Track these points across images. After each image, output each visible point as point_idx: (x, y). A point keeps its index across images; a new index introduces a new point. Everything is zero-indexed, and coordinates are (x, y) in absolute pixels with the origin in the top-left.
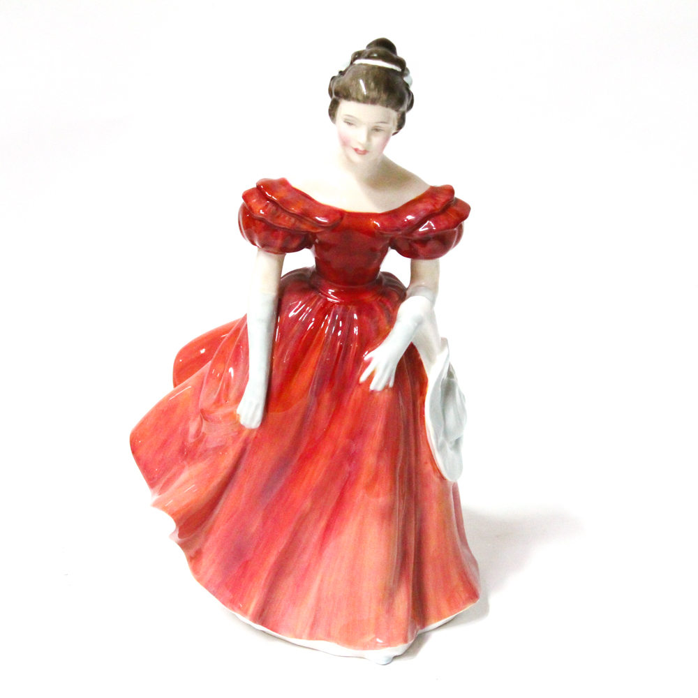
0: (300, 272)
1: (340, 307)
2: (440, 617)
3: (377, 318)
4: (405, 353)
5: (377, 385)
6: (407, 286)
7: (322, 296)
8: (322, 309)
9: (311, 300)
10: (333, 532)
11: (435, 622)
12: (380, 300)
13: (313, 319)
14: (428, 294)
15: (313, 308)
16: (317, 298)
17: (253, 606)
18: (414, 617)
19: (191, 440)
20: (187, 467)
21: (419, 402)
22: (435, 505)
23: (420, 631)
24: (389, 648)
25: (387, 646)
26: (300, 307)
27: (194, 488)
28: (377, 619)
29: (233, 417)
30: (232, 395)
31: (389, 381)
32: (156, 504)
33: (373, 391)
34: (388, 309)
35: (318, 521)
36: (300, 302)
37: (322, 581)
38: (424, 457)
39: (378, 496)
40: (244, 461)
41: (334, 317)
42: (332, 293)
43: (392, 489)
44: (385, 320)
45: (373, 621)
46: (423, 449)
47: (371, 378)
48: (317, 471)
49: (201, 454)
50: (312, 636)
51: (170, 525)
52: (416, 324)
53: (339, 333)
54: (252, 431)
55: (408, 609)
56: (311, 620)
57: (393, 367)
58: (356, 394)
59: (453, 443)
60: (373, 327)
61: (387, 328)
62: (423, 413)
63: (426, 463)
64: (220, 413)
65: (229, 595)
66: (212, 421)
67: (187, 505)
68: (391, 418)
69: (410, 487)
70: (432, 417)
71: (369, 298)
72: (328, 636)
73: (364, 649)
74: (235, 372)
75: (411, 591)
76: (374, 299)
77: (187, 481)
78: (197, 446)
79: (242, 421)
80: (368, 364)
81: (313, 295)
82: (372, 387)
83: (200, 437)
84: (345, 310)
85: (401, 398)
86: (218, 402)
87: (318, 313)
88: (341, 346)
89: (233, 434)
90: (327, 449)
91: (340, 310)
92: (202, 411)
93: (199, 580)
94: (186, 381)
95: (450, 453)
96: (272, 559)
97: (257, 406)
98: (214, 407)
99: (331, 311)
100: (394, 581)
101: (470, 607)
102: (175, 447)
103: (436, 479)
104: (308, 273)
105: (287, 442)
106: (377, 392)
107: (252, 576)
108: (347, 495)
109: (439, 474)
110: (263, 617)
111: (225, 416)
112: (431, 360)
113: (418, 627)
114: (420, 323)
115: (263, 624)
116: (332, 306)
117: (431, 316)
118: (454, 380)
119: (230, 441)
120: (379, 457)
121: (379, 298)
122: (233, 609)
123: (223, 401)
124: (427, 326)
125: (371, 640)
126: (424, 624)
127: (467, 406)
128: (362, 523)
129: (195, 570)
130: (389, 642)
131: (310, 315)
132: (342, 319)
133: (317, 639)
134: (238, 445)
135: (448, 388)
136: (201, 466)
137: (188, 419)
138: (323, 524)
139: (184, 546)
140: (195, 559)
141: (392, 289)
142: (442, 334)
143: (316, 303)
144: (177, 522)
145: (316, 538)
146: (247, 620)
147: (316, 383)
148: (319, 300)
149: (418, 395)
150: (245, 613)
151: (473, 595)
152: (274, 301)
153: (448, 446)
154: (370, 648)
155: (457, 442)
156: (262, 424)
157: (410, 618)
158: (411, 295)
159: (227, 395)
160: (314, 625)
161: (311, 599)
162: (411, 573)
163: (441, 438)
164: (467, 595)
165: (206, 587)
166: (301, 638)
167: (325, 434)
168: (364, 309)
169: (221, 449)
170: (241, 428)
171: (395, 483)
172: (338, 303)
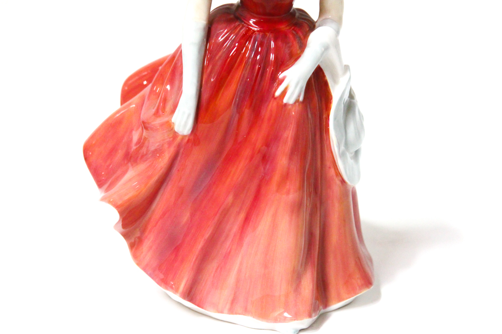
0: (227, 6)
1: (259, 34)
2: (340, 300)
3: (290, 44)
4: (313, 73)
5: (289, 99)
6: (315, 20)
7: (245, 25)
8: (244, 35)
9: (236, 28)
10: (251, 222)
11: (335, 304)
12: (293, 29)
13: (237, 44)
14: (334, 25)
15: (236, 35)
16: (241, 26)
17: (183, 285)
18: (317, 298)
19: (134, 148)
20: (131, 168)
21: (324, 116)
22: (337, 204)
23: (322, 311)
24: (296, 322)
25: (295, 320)
26: (226, 33)
27: (136, 185)
28: (287, 296)
29: (169, 126)
30: (169, 107)
31: (299, 96)
32: (103, 199)
33: (286, 104)
34: (300, 37)
35: (239, 213)
36: (226, 30)
37: (241, 264)
38: (328, 163)
39: (288, 193)
40: (177, 162)
41: (254, 43)
42: (254, 23)
43: (301, 187)
44: (296, 46)
45: (283, 299)
46: (327, 155)
47: (284, 93)
48: (238, 171)
49: (142, 156)
50: (231, 311)
51: (114, 216)
52: (323, 50)
53: (258, 57)
54: (184, 136)
55: (313, 291)
56: (231, 298)
57: (303, 84)
58: (272, 106)
59: (353, 154)
60: (287, 51)
61: (299, 52)
62: (327, 125)
63: (330, 168)
64: (158, 121)
65: (162, 276)
66: (152, 129)
67: (129, 200)
68: (300, 126)
69: (316, 188)
70: (335, 128)
71: (283, 27)
72: (246, 311)
73: (275, 322)
74: (172, 87)
75: (315, 275)
76: (288, 28)
77: (130, 180)
78: (138, 151)
79: (176, 129)
80: (282, 81)
81: (237, 24)
82: (285, 101)
83: (141, 143)
84: (264, 37)
85: (309, 110)
86: (157, 114)
87: (240, 39)
88: (259, 69)
89: (168, 140)
90: (247, 152)
91: (259, 37)
92: (143, 122)
93: (138, 264)
94: (130, 101)
95: (350, 161)
96: (200, 245)
97: (189, 115)
98: (153, 117)
99: (251, 38)
100: (301, 265)
101: (365, 291)
102: (120, 154)
103: (338, 182)
104: (234, 7)
105: (213, 146)
106: (289, 105)
107: (182, 261)
108: (263, 191)
109: (340, 178)
110: (190, 294)
111: (162, 125)
112: (335, 82)
113: (321, 307)
114: (327, 48)
115: (191, 300)
116: (253, 33)
117: (337, 45)
118: (354, 101)
119: (166, 146)
120: (290, 159)
121: (293, 28)
122: (167, 289)
123: (160, 112)
124: (332, 52)
125: (279, 315)
126: (326, 305)
127: (365, 123)
128: (275, 215)
129: (135, 256)
130: (296, 316)
131: (234, 41)
132: (261, 44)
133: (236, 314)
134: (172, 149)
135: (350, 107)
136: (142, 167)
137: (132, 130)
138: (242, 216)
139: (126, 236)
140: (135, 246)
141: (303, 21)
142: (345, 63)
143: (239, 31)
144: (121, 213)
145: (236, 228)
146: (177, 298)
147: (238, 97)
148: (241, 29)
149: (324, 111)
150: (176, 291)
151: (367, 281)
152: (204, 29)
153: (349, 156)
154: (280, 322)
155: (357, 153)
156: (192, 131)
157: (314, 299)
158: (319, 26)
159: (164, 107)
160: (234, 302)
161: (231, 280)
162: (316, 260)
163: (342, 148)
164: (363, 282)
165: (144, 269)
166: (222, 312)
167: (245, 140)
168: (280, 36)
169: (159, 152)
170: (175, 135)
171: (304, 182)
172: (258, 31)
